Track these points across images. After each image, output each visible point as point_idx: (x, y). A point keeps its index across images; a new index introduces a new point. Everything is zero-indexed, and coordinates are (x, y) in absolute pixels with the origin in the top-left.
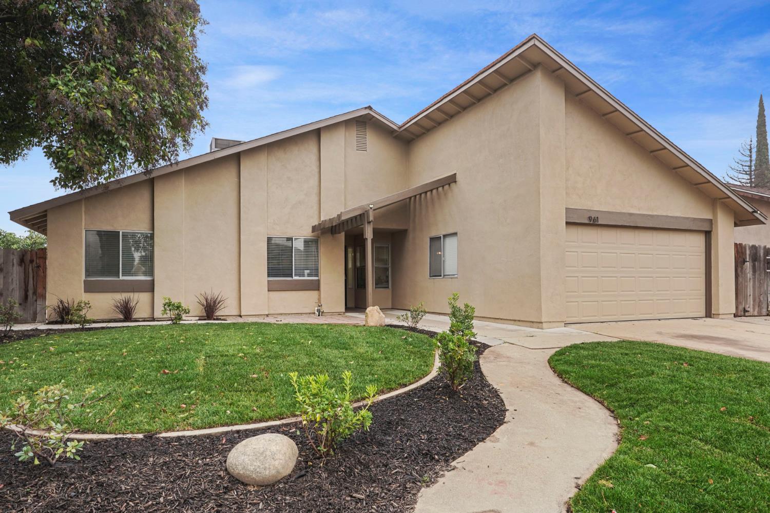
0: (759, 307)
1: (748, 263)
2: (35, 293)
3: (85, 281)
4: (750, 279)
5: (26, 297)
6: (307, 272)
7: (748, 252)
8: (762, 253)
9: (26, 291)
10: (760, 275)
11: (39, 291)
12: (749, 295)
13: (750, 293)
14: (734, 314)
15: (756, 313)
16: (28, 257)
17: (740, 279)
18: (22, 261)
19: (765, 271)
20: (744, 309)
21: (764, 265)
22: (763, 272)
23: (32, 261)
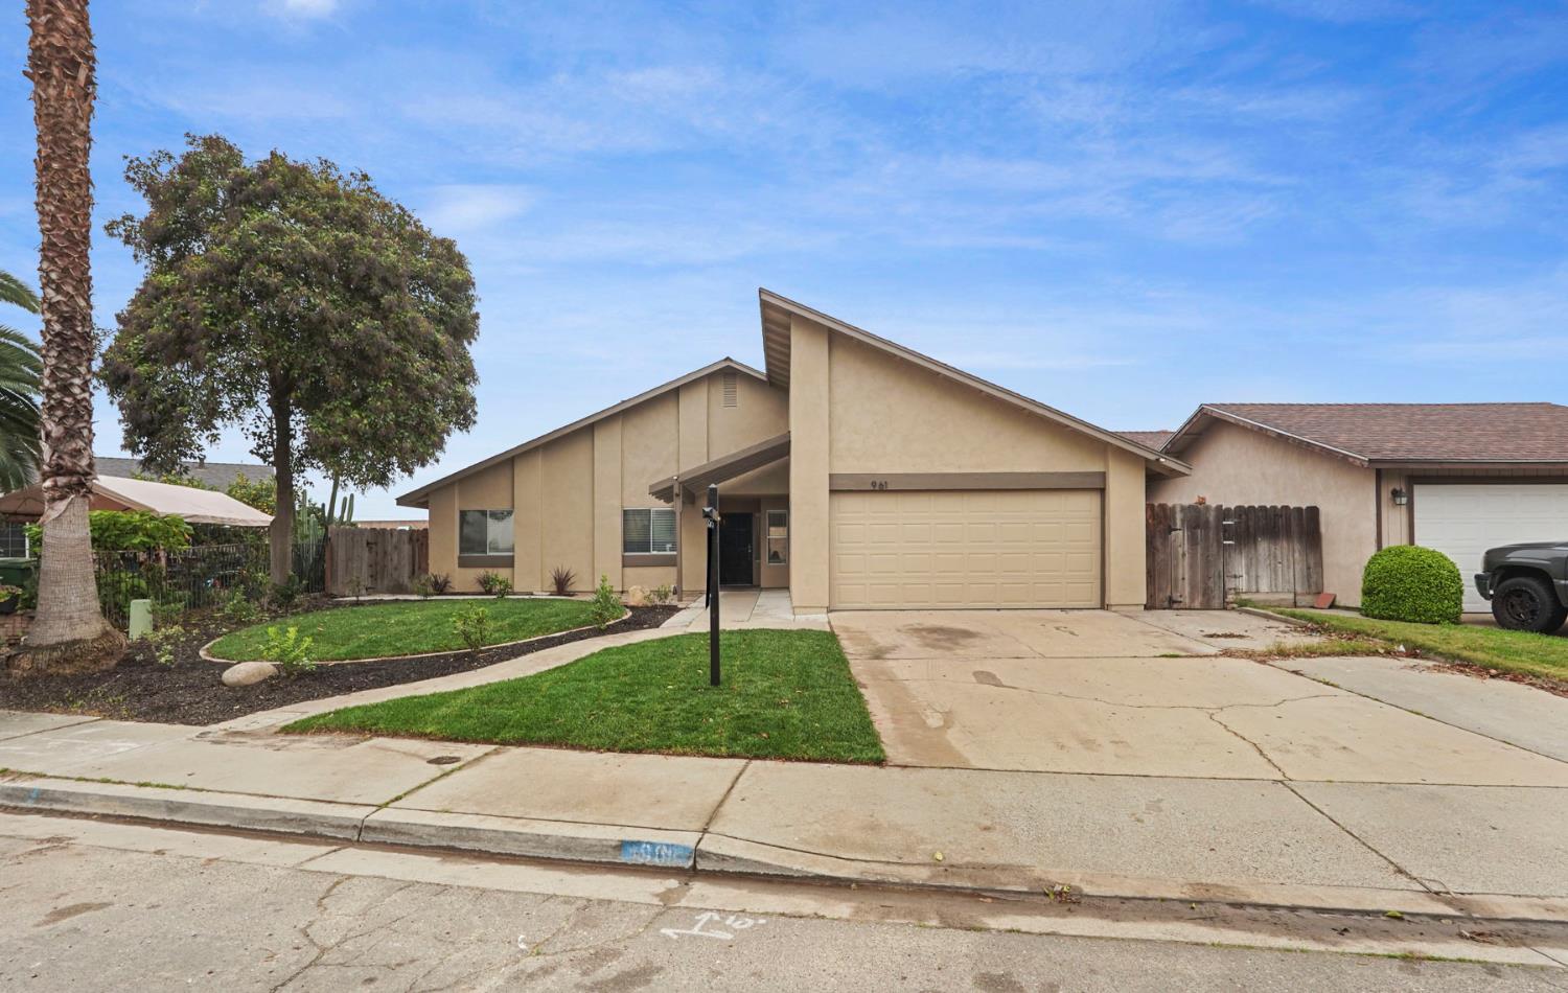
0: (1204, 595)
1: (1180, 533)
2: (420, 568)
3: (459, 558)
4: (1184, 555)
5: (413, 572)
6: (669, 546)
7: (1179, 516)
8: (1212, 517)
9: (414, 566)
10: (1206, 548)
11: (423, 565)
12: (1180, 577)
13: (1183, 574)
14: (1145, 606)
15: (1197, 604)
16: (415, 538)
17: (1160, 557)
18: (411, 539)
19: (1219, 543)
20: (1170, 598)
21: (1218, 534)
22: (1215, 544)
23: (418, 540)
